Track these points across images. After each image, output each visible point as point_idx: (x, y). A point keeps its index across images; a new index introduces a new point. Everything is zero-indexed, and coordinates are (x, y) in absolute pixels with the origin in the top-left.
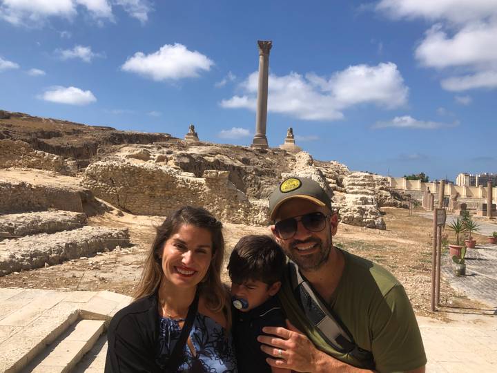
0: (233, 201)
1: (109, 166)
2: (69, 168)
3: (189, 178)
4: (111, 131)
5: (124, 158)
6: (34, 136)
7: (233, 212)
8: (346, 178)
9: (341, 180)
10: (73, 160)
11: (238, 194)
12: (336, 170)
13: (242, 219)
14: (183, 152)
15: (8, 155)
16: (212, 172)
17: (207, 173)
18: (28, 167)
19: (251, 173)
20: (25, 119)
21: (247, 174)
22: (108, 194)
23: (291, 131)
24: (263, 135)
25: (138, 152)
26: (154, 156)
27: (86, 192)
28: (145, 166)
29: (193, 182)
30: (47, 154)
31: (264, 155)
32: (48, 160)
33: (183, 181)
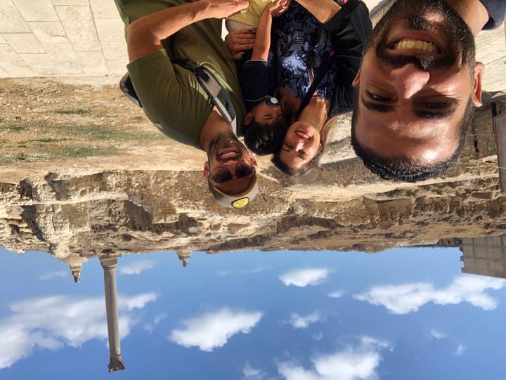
0: (146, 193)
1: (269, 212)
2: (302, 206)
3: (192, 211)
4: (264, 247)
5: (252, 223)
6: (333, 232)
7: (143, 182)
8: (8, 236)
9: (13, 233)
10: (298, 215)
11: (140, 201)
12: (19, 244)
13: (133, 176)
14: (195, 238)
15: (355, 211)
16: (171, 220)
17: (176, 218)
18: (336, 203)
19: (121, 226)
20: (341, 247)
21: (126, 225)
22: (266, 186)
23: (76, 279)
24: (107, 269)
25: (239, 231)
26: (223, 229)
27: (287, 186)
28: (236, 217)
29: (188, 207)
30: (323, 217)
31: (106, 248)
32: (321, 211)
33: (198, 208)
